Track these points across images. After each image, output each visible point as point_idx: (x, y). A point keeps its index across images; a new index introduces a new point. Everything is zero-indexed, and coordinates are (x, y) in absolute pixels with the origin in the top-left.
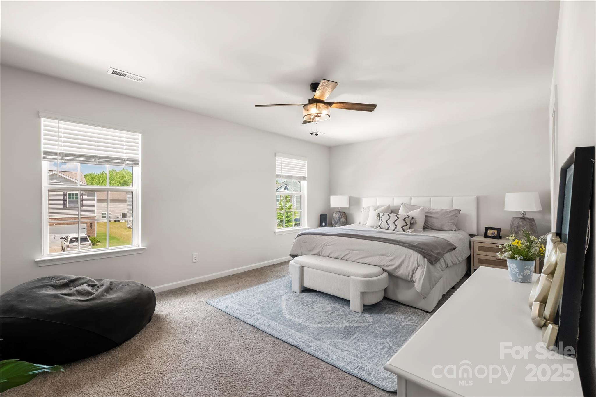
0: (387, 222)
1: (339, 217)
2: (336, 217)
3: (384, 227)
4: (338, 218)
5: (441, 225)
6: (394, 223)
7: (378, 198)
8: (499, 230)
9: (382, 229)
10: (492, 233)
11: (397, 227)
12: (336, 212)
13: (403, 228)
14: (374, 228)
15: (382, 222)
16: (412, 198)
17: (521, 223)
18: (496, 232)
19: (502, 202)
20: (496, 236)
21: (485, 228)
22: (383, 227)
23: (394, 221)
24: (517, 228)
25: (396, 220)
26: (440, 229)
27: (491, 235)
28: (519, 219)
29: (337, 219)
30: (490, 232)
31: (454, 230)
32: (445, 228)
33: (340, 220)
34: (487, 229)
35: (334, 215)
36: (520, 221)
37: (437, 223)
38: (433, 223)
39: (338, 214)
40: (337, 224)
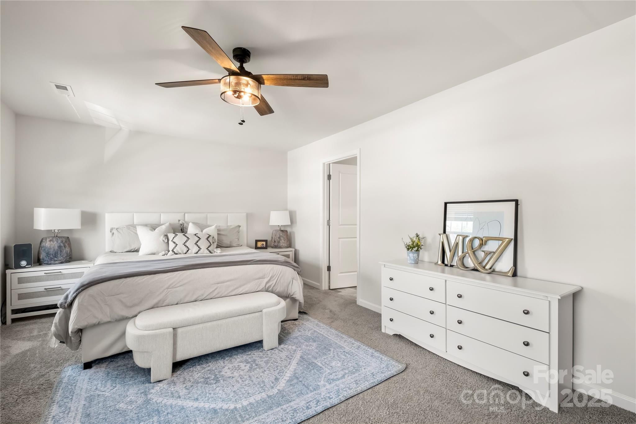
0: (186, 244)
1: (60, 247)
2: (52, 246)
3: (180, 251)
4: (56, 248)
5: (231, 242)
6: (196, 244)
7: (134, 213)
8: (266, 241)
9: (177, 254)
10: (261, 244)
11: (201, 249)
12: (51, 238)
13: (209, 249)
14: (161, 254)
15: (177, 245)
16: (186, 214)
17: (281, 234)
18: (264, 243)
19: (268, 219)
20: (265, 246)
21: (255, 241)
22: (178, 251)
23: (195, 243)
24: (279, 238)
25: (197, 241)
26: (229, 246)
27: (260, 246)
28: (280, 231)
29: (54, 250)
30: (259, 244)
31: (240, 245)
32: (234, 245)
33: (61, 251)
34: (257, 241)
35: (47, 244)
36: (281, 232)
37: (226, 241)
38: (223, 240)
39: (55, 242)
40: (56, 259)
